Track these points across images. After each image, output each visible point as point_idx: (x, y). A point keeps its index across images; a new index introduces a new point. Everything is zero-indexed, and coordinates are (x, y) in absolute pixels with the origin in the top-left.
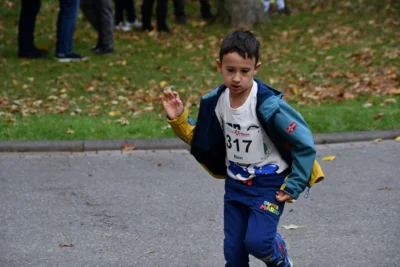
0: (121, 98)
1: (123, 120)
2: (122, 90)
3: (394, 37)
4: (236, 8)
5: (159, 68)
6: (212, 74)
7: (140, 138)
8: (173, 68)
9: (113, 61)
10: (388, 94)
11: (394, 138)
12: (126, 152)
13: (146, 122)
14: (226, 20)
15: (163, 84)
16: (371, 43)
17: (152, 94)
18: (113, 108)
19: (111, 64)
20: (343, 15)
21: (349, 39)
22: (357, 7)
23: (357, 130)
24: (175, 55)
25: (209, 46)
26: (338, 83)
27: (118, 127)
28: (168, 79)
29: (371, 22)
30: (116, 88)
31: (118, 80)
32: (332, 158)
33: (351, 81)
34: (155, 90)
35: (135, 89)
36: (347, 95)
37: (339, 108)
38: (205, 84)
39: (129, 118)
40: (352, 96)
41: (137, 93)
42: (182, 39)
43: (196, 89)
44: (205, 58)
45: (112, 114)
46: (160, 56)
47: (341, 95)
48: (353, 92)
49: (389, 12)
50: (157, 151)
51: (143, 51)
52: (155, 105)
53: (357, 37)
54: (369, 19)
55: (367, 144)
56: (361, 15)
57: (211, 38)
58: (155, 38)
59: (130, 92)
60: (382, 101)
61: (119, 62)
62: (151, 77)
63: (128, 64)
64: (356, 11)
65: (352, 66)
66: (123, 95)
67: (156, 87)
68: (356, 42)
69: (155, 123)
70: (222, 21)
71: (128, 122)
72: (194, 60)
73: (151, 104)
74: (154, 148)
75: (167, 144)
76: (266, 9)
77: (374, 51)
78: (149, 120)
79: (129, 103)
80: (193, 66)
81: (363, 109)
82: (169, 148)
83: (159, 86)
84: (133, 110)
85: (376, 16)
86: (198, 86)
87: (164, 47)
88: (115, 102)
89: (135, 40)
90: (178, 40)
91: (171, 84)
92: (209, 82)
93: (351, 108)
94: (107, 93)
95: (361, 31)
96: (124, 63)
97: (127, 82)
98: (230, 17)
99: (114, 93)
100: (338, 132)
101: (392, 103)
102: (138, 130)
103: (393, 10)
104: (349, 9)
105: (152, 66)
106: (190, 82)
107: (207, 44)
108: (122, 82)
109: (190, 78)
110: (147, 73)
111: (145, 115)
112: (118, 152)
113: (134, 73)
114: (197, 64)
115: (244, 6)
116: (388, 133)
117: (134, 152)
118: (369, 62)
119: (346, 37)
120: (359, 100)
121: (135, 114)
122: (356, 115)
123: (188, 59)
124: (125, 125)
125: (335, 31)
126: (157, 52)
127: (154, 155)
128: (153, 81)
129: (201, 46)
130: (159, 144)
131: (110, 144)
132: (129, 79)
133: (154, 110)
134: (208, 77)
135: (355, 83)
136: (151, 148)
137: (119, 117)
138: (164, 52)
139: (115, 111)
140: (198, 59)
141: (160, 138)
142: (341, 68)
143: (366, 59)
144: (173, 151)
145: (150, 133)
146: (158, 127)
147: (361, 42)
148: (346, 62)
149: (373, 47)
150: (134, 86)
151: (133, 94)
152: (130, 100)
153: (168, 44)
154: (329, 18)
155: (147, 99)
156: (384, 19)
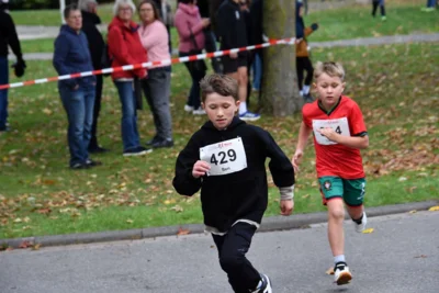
1: (177, 208)
4: (277, 99)
7: (193, 223)
9: (168, 154)
11: (427, 209)
12: (181, 237)
13: (199, 208)
14: (269, 110)
16: (403, 123)
18: (168, 197)
19: (166, 157)
20: (376, 99)
21: (382, 120)
22: (388, 91)
27: (173, 213)
29: (402, 104)
30: (171, 178)
31: (173, 171)
32: (371, 230)
33: (386, 158)
36: (382, 172)
37: (375, 184)
39: (183, 205)
40: (387, 172)
45: (167, 202)
47: (377, 172)
48: (388, 169)
49: (417, 94)
53: (389, 118)
54: (400, 101)
55: (402, 215)
56: (392, 98)
60: (415, 176)
61: (173, 154)
64: (387, 95)
65: (386, 145)
68: (388, 122)
70: (265, 111)
71: (182, 209)
77: (406, 130)
81: (398, 183)
85: (406, 98)
88: (171, 191)
89: (187, 133)
93: (387, 184)
94: (163, 183)
95: (393, 112)
98: (272, 107)
99: (169, 183)
100: (376, 206)
101: (424, 177)
102: (191, 216)
103: (421, 92)
104: (381, 94)
115: (285, 97)
116: (421, 205)
117: (189, 236)
118: (402, 140)
119: (380, 118)
120: (393, 175)
121: (189, 200)
122: (391, 190)
124: (180, 211)
125: (369, 114)
127: (207, 237)
131: (166, 230)
135: (389, 161)
137: (174, 205)
139: (170, 199)
142: (376, 147)
147: (393, 122)
148: (381, 142)
149: (404, 126)
154: (363, 102)
156: (413, 101)
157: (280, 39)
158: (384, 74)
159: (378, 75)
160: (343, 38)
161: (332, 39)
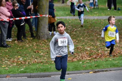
0: (6, 61)
1: (7, 68)
2: (6, 59)
3: (88, 43)
4: (41, 34)
5: (18, 52)
6: (34, 54)
7: (12, 74)
8: (22, 52)
9: (4, 50)
10: (87, 60)
11: (89, 73)
12: (7, 78)
13: (14, 69)
14: (39, 38)
15: (19, 57)
16: (81, 45)
17: (16, 60)
19: (3, 51)
20: (73, 36)
21: (75, 43)
22: (77, 34)
23: (78, 70)
24: (23, 48)
25: (34, 45)
26: (72, 56)
27: (5, 70)
28: (21, 55)
29: (81, 38)
30: (4, 59)
31: (5, 56)
32: (71, 79)
34: (17, 59)
35: (11, 59)
37: (72, 64)
38: (32, 57)
39: (9, 67)
41: (11, 60)
42: (25, 43)
43: (30, 58)
44: (32, 49)
45: (3, 66)
46: (18, 48)
49: (86, 35)
50: (17, 78)
51: (13, 47)
52: (17, 63)
54: (81, 37)
55: (81, 74)
56: (78, 36)
57: (34, 43)
58: (17, 43)
59: (9, 60)
60: (85, 62)
61: (6, 51)
62: (16, 55)
63: (8, 51)
64: (77, 35)
65: (76, 51)
66: (7, 60)
67: (17, 58)
68: (77, 44)
69: (17, 69)
70: (37, 38)
71: (8, 69)
72: (29, 50)
73: (15, 63)
74: (16, 77)
75: (20, 75)
76: (50, 35)
77: (82, 47)
78: (15, 68)
79: (9, 63)
80: (29, 51)
81: (79, 64)
82: (21, 76)
83: (18, 57)
84: (10, 65)
85: (83, 37)
86: (30, 57)
87: (20, 46)
88: (4, 63)
89: (11, 44)
90: (24, 44)
91: (22, 57)
92: (33, 56)
93: (76, 64)
94: (2, 60)
95: (78, 41)
96: (7, 51)
97: (8, 56)
98: (40, 37)
99: (4, 60)
100: (73, 71)
101: (88, 62)
102: (11, 71)
103: (87, 35)
104: (75, 34)
105: (16, 51)
106: (28, 56)
107: (33, 45)
108: (6, 56)
109: (27, 55)
110: (14, 54)
111: (14, 67)
112: (5, 78)
113: (10, 54)
114: (30, 51)
115: (44, 34)
116: (87, 71)
117: (10, 78)
118: (81, 50)
120: (78, 61)
121: (10, 66)
122: (78, 66)
123: (27, 49)
124: (7, 70)
126: (17, 47)
127: (16, 79)
128: (16, 56)
129: (31, 45)
130: (18, 75)
131: (2, 76)
132: (9, 56)
133: (17, 65)
134: (33, 55)
135: (77, 56)
136: (15, 77)
137: (5, 68)
138: (20, 47)
139: (4, 65)
140: (30, 49)
141: (18, 74)
143: (80, 49)
144: (22, 77)
145: (15, 72)
146: (18, 70)
147: (79, 44)
150: (10, 58)
151: (10, 60)
152: (9, 62)
153: (21, 45)
155: (14, 62)
156: (85, 37)
157: (43, 15)
158: (76, 28)
159: (74, 28)
160: (63, 16)
161: (60, 16)
